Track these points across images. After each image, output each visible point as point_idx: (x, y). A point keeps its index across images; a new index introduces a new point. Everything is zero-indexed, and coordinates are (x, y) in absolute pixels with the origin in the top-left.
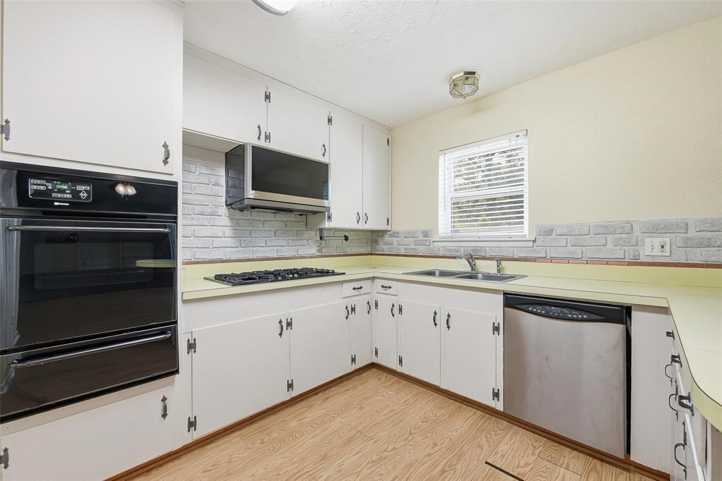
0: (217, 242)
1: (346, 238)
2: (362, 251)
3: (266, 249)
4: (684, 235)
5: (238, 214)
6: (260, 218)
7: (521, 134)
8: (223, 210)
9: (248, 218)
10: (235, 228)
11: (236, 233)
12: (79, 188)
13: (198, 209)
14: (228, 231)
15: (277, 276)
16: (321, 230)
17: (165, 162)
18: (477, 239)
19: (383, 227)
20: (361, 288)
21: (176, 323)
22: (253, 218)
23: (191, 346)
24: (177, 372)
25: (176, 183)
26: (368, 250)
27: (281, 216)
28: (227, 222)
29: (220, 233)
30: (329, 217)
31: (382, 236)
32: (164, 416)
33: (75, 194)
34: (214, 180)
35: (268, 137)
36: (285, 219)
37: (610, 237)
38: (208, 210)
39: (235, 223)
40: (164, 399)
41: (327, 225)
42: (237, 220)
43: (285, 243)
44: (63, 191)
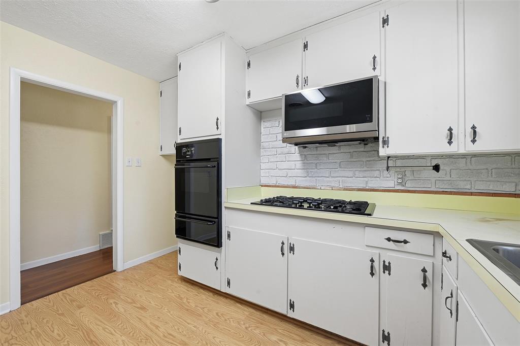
0: (290, 173)
1: (437, 168)
3: (330, 179)
6: (324, 153)
9: (315, 153)
10: (304, 162)
11: (304, 166)
14: (299, 164)
20: (405, 242)
21: (218, 218)
22: (318, 153)
23: (229, 236)
28: (298, 157)
29: (292, 166)
33: (192, 152)
35: (306, 81)
36: (352, 150)
40: (217, 259)
42: (305, 156)
43: (351, 174)
44: (188, 151)
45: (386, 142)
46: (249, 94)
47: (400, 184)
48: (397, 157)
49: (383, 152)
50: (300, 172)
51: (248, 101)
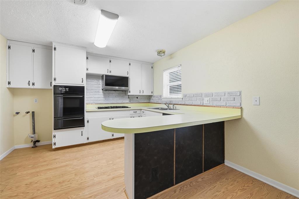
0: (99, 99)
1: (137, 98)
2: (146, 102)
3: (113, 101)
4: (212, 97)
5: (105, 92)
7: (180, 65)
8: (101, 91)
9: (108, 93)
11: (104, 97)
12: (66, 89)
13: (95, 91)
14: (102, 96)
15: (117, 107)
16: (129, 95)
17: (82, 82)
18: (171, 98)
19: (151, 94)
20: (136, 112)
21: (84, 116)
23: (88, 122)
24: (84, 126)
25: (84, 86)
26: (148, 101)
27: (117, 92)
28: (102, 94)
29: (100, 96)
30: (130, 92)
31: (151, 97)
32: (82, 135)
33: (66, 90)
34: (98, 83)
35: (110, 72)
36: (119, 93)
37: (198, 98)
38: (97, 91)
39: (104, 94)
40: (82, 132)
41: (129, 94)
42: (105, 93)
43: (118, 99)
44: (63, 90)
46: (87, 70)
47: (129, 101)
48: (131, 95)
50: (103, 99)
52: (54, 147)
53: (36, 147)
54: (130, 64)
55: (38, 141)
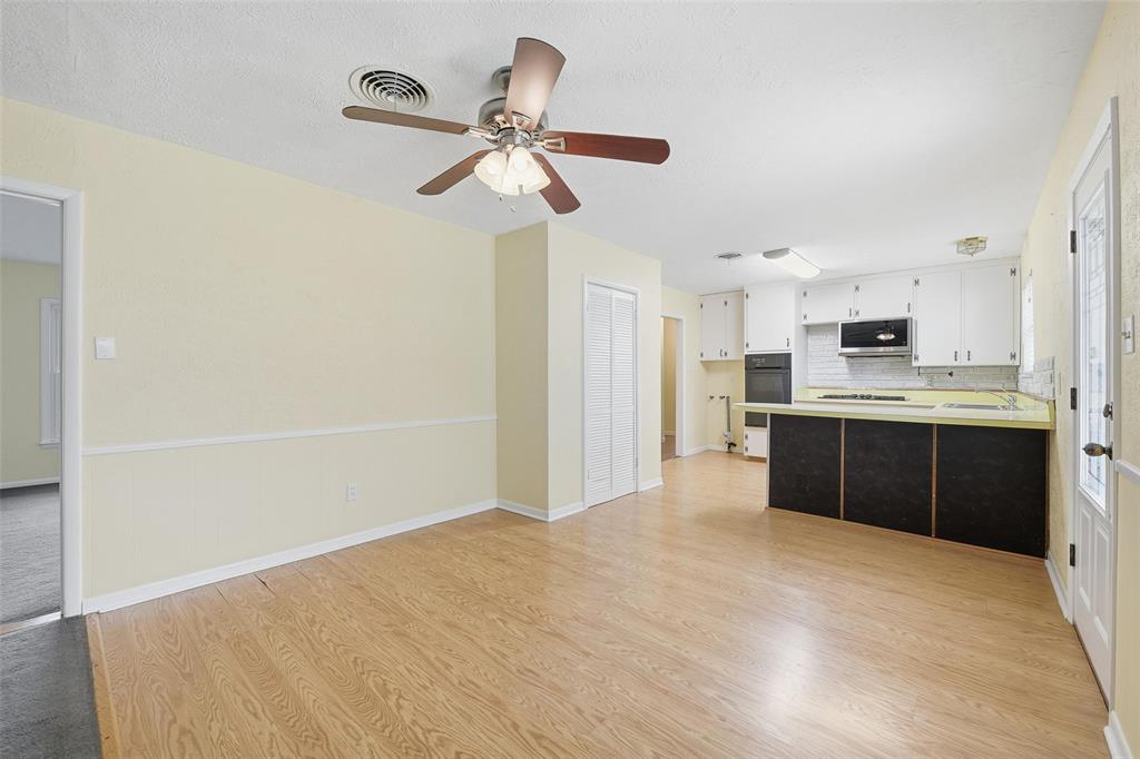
0: (838, 377)
1: (951, 374)
12: (762, 359)
16: (915, 367)
17: (787, 345)
25: (790, 354)
35: (857, 313)
39: (851, 366)
45: (916, 358)
46: (805, 317)
48: (924, 367)
49: (915, 364)
51: (805, 322)
52: (746, 454)
53: (730, 452)
54: (917, 282)
55: (735, 445)
